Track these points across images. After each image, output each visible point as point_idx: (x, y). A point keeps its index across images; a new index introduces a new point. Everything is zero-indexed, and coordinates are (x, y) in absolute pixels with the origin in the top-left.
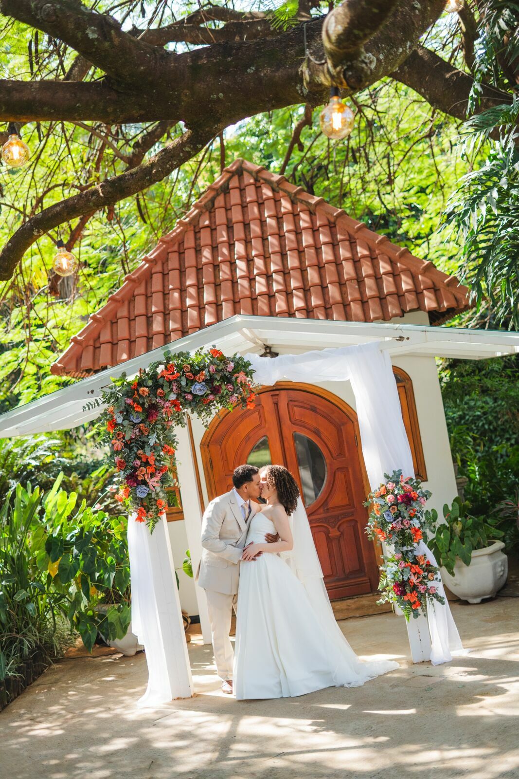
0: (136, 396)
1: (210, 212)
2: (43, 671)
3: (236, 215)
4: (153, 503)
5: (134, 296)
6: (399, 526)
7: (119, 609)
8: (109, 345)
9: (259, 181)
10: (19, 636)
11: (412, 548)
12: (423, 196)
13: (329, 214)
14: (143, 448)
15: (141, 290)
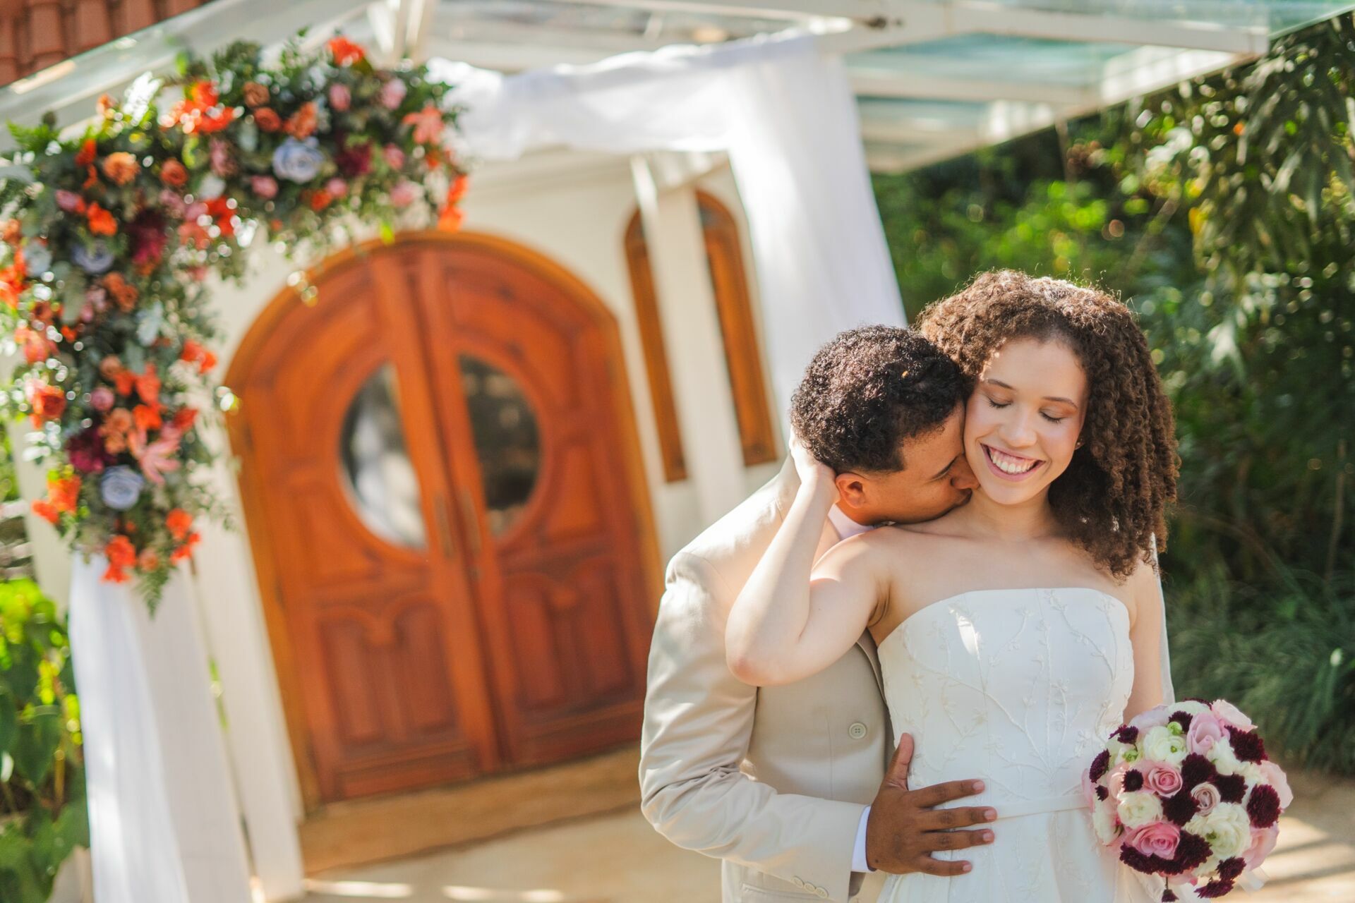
0: (92, 183)
4: (157, 523)
14: (118, 351)
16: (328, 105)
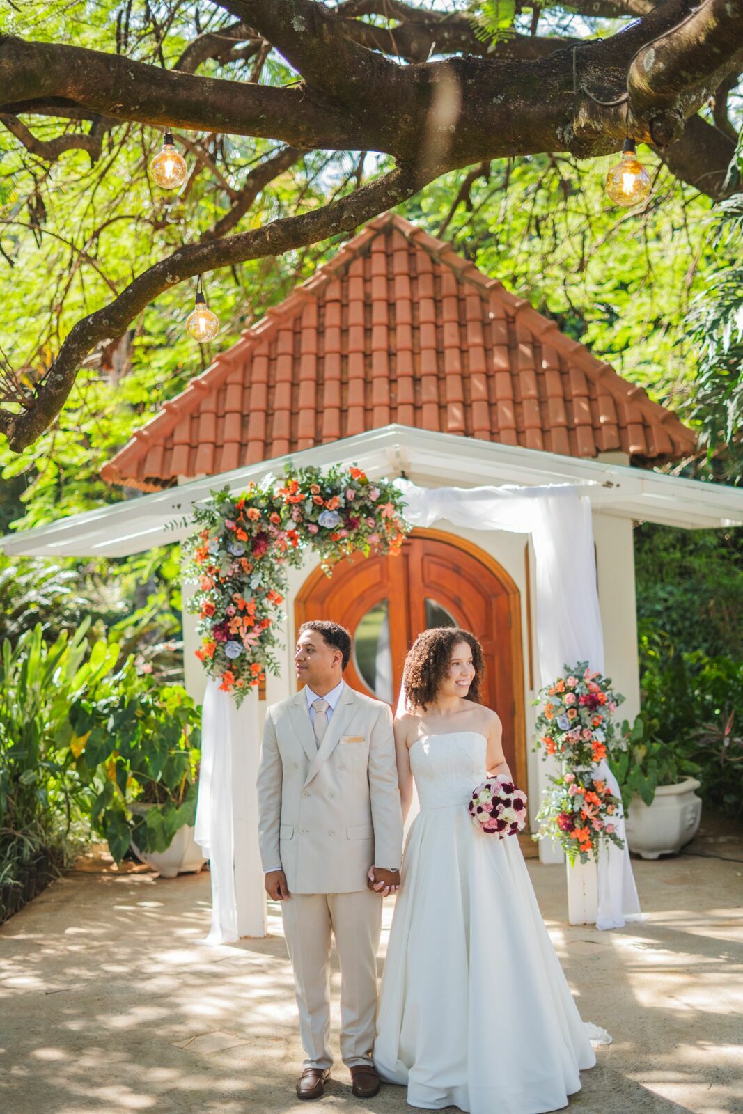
0: (241, 519)
1: (342, 281)
2: (46, 884)
3: (378, 289)
4: (246, 667)
5: (226, 385)
6: (577, 737)
7: (163, 812)
8: (186, 448)
9: (414, 246)
10: (19, 834)
11: (589, 769)
12: (623, 295)
13: (507, 303)
14: (241, 590)
15: (236, 376)
16: (345, 497)
